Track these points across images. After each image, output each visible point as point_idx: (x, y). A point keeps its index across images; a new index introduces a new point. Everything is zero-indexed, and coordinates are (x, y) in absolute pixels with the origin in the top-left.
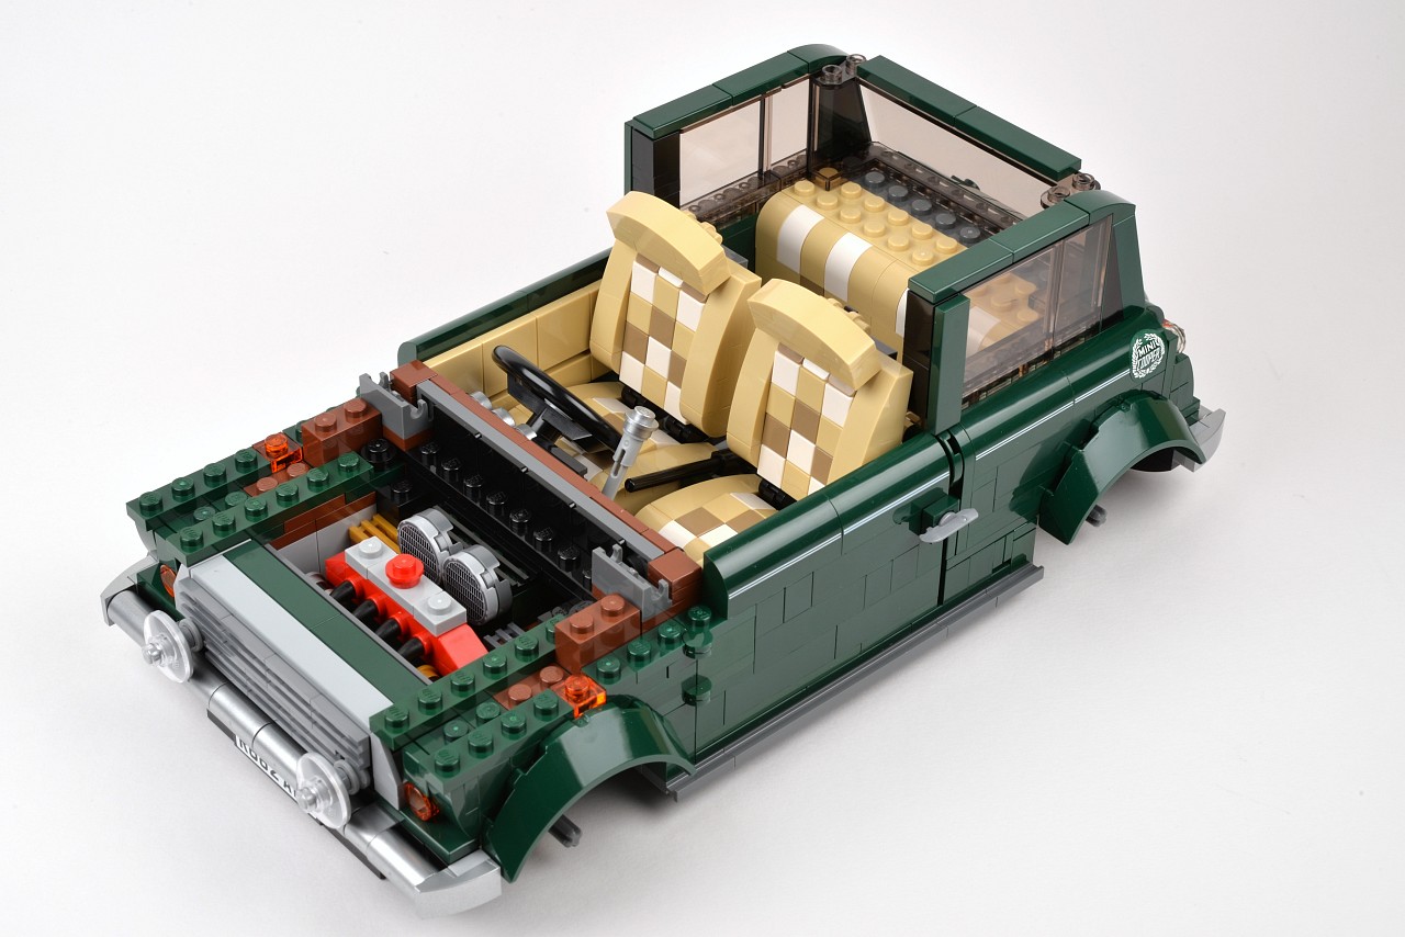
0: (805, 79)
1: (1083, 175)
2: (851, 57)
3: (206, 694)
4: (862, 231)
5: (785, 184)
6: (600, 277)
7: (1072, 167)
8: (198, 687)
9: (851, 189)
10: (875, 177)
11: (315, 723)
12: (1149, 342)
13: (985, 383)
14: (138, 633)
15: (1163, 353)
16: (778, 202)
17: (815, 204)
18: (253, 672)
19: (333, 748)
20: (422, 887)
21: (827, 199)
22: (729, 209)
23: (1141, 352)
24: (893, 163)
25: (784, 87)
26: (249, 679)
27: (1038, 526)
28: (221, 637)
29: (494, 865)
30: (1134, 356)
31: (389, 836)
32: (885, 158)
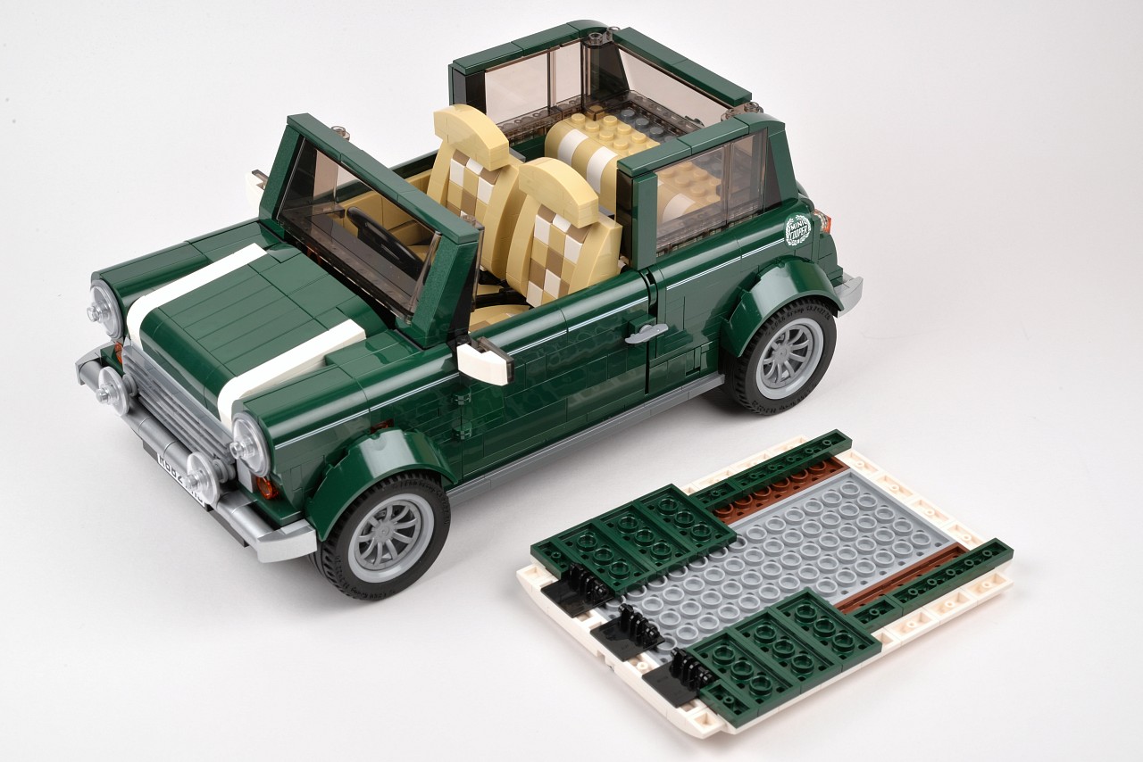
0: (577, 42)
1: (751, 104)
2: (610, 29)
3: (137, 424)
4: (612, 147)
5: (566, 116)
6: (431, 166)
7: (745, 98)
8: (133, 420)
9: (610, 120)
10: (629, 113)
11: (202, 436)
12: (799, 221)
13: (676, 240)
14: (95, 383)
15: (810, 229)
16: (559, 127)
17: (584, 129)
18: (167, 406)
19: (212, 451)
20: (262, 539)
21: (592, 126)
22: (525, 129)
23: (793, 228)
24: (641, 104)
25: (562, 46)
26: (164, 412)
28: (147, 383)
29: (311, 528)
30: (787, 229)
31: (246, 510)
32: (636, 101)
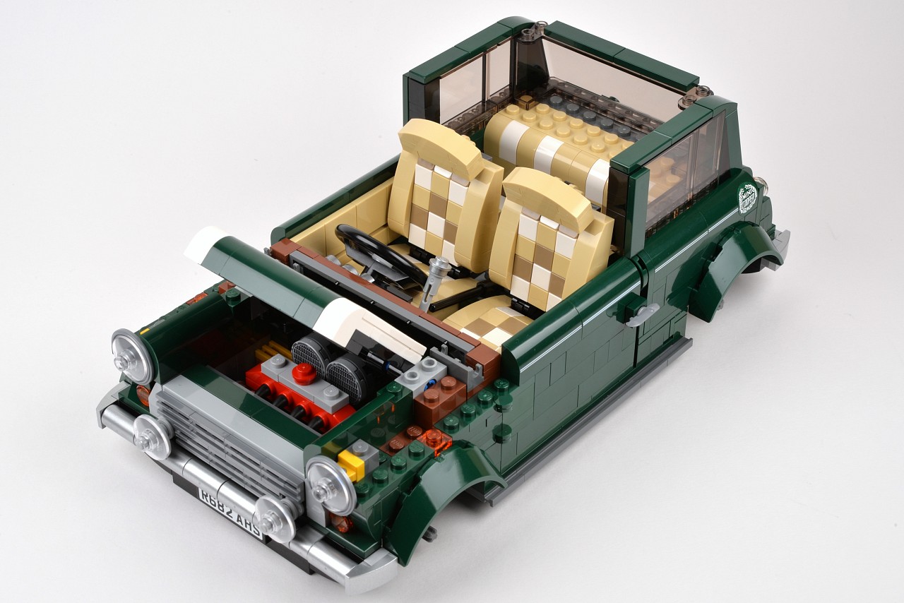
1: (701, 87)
2: (538, 23)
4: (556, 134)
5: (500, 108)
6: (393, 174)
7: (694, 81)
8: (172, 460)
9: (543, 108)
10: (556, 99)
11: (263, 476)
12: (748, 190)
15: (756, 196)
16: (498, 120)
17: (522, 119)
19: (278, 491)
20: (351, 575)
21: (529, 115)
23: (744, 197)
24: (565, 90)
25: (499, 45)
26: (210, 453)
27: (688, 313)
29: (393, 556)
30: (740, 199)
31: (320, 544)
32: (560, 87)
